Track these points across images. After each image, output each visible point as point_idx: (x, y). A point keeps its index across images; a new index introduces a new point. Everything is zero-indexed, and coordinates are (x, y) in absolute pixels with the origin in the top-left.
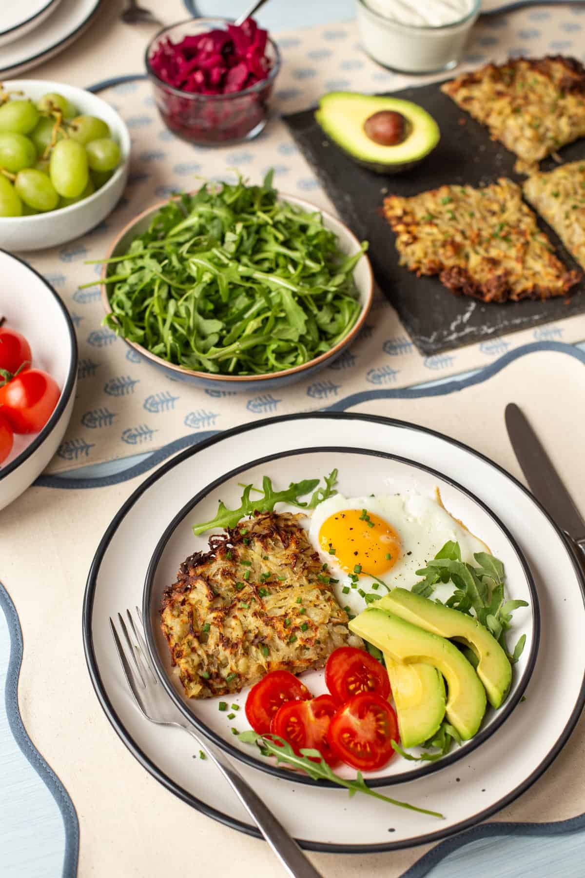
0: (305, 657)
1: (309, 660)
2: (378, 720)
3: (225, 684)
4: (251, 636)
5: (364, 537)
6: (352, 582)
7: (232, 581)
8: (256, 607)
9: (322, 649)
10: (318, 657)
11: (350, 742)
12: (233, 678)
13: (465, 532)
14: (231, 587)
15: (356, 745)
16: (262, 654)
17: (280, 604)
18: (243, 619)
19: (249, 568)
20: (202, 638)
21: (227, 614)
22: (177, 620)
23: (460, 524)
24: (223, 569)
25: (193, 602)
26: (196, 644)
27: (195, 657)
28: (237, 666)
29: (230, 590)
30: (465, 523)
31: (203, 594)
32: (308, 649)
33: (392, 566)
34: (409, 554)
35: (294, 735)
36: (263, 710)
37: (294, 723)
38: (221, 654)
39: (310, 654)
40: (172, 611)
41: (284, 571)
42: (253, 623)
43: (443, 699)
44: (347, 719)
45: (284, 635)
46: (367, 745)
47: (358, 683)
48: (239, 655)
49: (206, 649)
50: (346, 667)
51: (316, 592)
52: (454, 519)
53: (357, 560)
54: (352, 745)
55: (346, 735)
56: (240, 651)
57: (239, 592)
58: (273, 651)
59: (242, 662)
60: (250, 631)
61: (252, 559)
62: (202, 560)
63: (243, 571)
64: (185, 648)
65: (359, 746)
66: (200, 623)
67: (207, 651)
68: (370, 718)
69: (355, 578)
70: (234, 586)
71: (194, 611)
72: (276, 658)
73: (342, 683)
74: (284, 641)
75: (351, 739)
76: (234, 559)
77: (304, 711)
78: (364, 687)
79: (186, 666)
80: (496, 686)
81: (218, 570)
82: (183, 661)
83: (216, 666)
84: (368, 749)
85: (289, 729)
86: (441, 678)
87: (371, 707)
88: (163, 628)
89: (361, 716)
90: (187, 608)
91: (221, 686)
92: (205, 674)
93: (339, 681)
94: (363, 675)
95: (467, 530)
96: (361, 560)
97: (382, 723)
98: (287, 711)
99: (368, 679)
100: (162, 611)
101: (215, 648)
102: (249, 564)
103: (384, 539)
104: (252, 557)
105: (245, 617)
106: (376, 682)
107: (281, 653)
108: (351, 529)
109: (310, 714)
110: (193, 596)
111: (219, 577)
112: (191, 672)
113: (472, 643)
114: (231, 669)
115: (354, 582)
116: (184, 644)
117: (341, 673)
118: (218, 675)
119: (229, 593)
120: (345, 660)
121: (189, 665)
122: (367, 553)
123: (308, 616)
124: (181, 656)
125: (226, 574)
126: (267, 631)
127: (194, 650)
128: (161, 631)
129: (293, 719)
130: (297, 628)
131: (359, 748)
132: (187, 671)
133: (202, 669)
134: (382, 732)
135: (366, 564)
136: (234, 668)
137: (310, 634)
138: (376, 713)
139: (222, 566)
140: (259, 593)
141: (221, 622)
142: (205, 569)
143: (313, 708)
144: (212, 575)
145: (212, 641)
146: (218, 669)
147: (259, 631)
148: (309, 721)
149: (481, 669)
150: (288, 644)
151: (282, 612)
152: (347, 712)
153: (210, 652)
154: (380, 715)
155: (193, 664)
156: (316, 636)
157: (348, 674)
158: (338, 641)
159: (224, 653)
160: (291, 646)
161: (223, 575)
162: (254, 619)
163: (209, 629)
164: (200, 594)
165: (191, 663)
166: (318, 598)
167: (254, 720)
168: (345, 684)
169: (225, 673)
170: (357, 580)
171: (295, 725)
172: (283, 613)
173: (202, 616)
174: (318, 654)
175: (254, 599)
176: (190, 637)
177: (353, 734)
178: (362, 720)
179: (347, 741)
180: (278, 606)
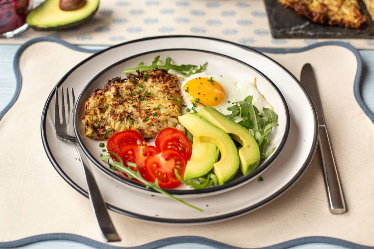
1: (153, 132)
2: (176, 164)
3: (105, 133)
5: (207, 88)
6: (193, 107)
7: (130, 91)
8: (136, 103)
9: (160, 127)
10: (158, 131)
11: (156, 169)
12: (111, 131)
13: (264, 100)
14: (128, 93)
15: (158, 172)
16: (129, 123)
17: (149, 105)
18: (127, 107)
19: (141, 89)
20: (102, 111)
21: (120, 104)
22: (94, 101)
23: (263, 96)
25: (106, 95)
26: (98, 112)
27: (95, 117)
28: (115, 126)
30: (265, 97)
32: (153, 125)
33: (217, 104)
34: (229, 102)
37: (130, 154)
38: (109, 119)
39: (154, 129)
40: (94, 97)
41: (158, 93)
44: (158, 158)
45: (143, 115)
46: (165, 174)
47: (173, 146)
48: (117, 120)
49: (103, 115)
50: (169, 137)
51: (170, 103)
52: (261, 94)
53: (198, 97)
54: (156, 171)
55: (155, 165)
56: (118, 118)
57: (131, 96)
58: (135, 123)
59: (118, 124)
61: (145, 86)
62: (119, 80)
63: (138, 89)
64: (92, 112)
65: (160, 172)
66: (105, 105)
67: (102, 116)
68: (172, 163)
69: (195, 105)
70: (130, 94)
71: (104, 99)
72: (135, 127)
73: (164, 144)
74: (142, 118)
75: (157, 168)
76: (135, 83)
77: (138, 151)
78: (176, 149)
79: (88, 119)
80: (247, 161)
81: (125, 86)
82: (88, 116)
83: (104, 124)
84: (165, 176)
85: (126, 156)
86: (218, 152)
87: (174, 157)
88: (87, 103)
89: (167, 159)
90: (101, 97)
91: (103, 133)
92: (96, 125)
93: (163, 142)
94: (178, 144)
95: (265, 99)
96: (200, 97)
97: (177, 166)
98: (129, 147)
99: (180, 146)
100: (90, 97)
101: (107, 116)
102: (142, 87)
103: (217, 91)
104: (145, 85)
105: (129, 106)
106: (184, 149)
107: (139, 125)
108: (201, 84)
109: (141, 153)
110: (108, 93)
111: (124, 89)
112: (90, 122)
113: (242, 140)
114: (111, 127)
115: (194, 107)
117: (166, 139)
118: (103, 127)
119: (126, 96)
120: (170, 134)
122: (204, 95)
123: (159, 111)
124: (88, 114)
125: (128, 88)
126: (136, 114)
127: (96, 114)
128: (85, 104)
129: (130, 152)
130: (151, 114)
131: (160, 174)
132: (88, 121)
133: (96, 122)
135: (203, 99)
136: (113, 127)
138: (176, 161)
139: (128, 85)
140: (141, 99)
141: (115, 106)
142: (119, 84)
143: (143, 150)
144: (121, 88)
145: (107, 112)
147: (132, 113)
148: (139, 156)
149: (241, 152)
150: (144, 121)
152: (160, 155)
153: (104, 117)
154: (178, 163)
156: (158, 118)
157: (169, 140)
158: (170, 125)
159: (110, 119)
162: (133, 108)
163: (107, 108)
164: (111, 93)
165: (91, 118)
166: (169, 106)
168: (166, 144)
169: (107, 128)
170: (196, 106)
171: (130, 155)
172: (149, 109)
173: (107, 102)
174: (158, 129)
175: (137, 100)
176: (97, 108)
177: (158, 166)
178: (166, 161)
179: (154, 168)
180: (147, 105)
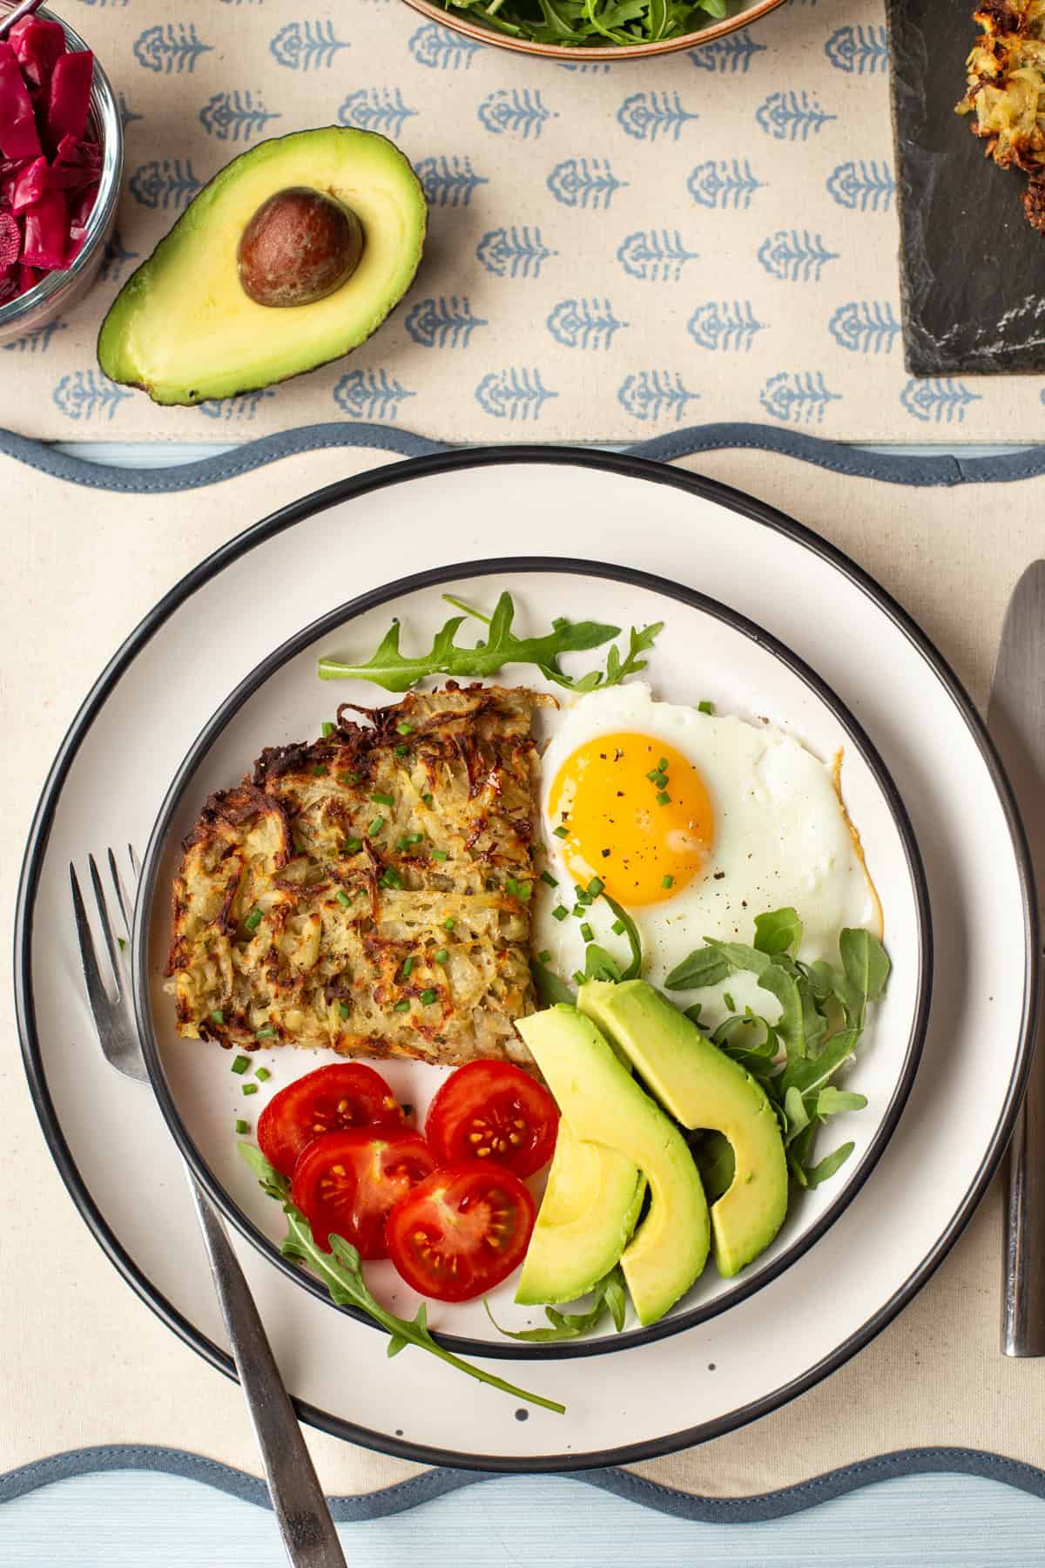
0: (413, 1044)
1: (421, 1052)
2: (495, 1219)
3: (250, 1039)
4: (331, 969)
5: (639, 821)
6: (578, 902)
7: (340, 832)
8: (364, 908)
9: (447, 1049)
11: (424, 1247)
12: (270, 1035)
13: (857, 863)
14: (334, 845)
15: (433, 1255)
16: (335, 1012)
17: (412, 915)
18: (328, 922)
19: (384, 811)
20: (239, 936)
21: (304, 904)
22: (207, 882)
24: (332, 801)
25: (249, 855)
26: (221, 948)
27: (211, 975)
29: (330, 853)
31: (273, 846)
34: (719, 876)
35: (332, 1194)
36: (293, 1127)
37: (338, 1175)
40: (204, 855)
41: (450, 841)
42: (345, 940)
43: (624, 1239)
44: (435, 1206)
45: (386, 997)
46: (455, 1261)
47: (490, 1134)
48: (292, 1001)
49: (238, 962)
50: (478, 1099)
51: (489, 916)
52: (849, 824)
53: (601, 867)
54: (426, 1253)
55: (420, 1237)
56: (296, 995)
57: (346, 860)
58: (360, 1014)
59: (294, 1013)
60: (332, 957)
61: (402, 795)
63: (373, 812)
64: (198, 951)
65: (438, 1258)
66: (247, 903)
67: (238, 967)
68: (482, 1212)
69: (585, 898)
70: (340, 844)
71: (244, 876)
72: (358, 1030)
73: (458, 1129)
74: (382, 1008)
75: (428, 1242)
76: (363, 783)
77: (365, 1161)
78: (498, 1143)
81: (322, 800)
82: (184, 978)
83: (245, 1004)
84: (454, 1268)
85: (325, 1184)
86: (641, 1192)
87: (492, 1194)
88: (177, 887)
89: (464, 1209)
90: (232, 865)
91: (241, 1040)
92: (217, 1013)
93: (452, 1126)
94: (505, 1120)
95: (863, 860)
96: (612, 870)
97: (501, 1227)
99: (513, 1130)
100: (187, 848)
101: (256, 968)
102: (391, 803)
103: (675, 840)
104: (402, 787)
105: (335, 921)
106: (526, 1138)
107: (372, 1024)
108: (620, 794)
109: (376, 1167)
110: (254, 842)
111: (318, 816)
112: (192, 1003)
113: (730, 1144)
114: (271, 1018)
115: (581, 904)
116: (199, 942)
117: (464, 1110)
118: (243, 1018)
119: (325, 857)
120: (481, 1085)
121: (194, 991)
122: (626, 860)
123: (448, 975)
124: (184, 966)
125: (338, 814)
126: (363, 970)
127: (214, 958)
128: (170, 891)
130: (415, 991)
131: (437, 1262)
132: (185, 1001)
133: (218, 998)
134: (494, 1242)
135: (619, 884)
136: (278, 1018)
137: (434, 1013)
138: (495, 1207)
139: (334, 793)
140: (380, 878)
141: (284, 919)
142: (298, 787)
143: (386, 1156)
144: (309, 805)
145: (255, 950)
146: (248, 1008)
147: (348, 965)
148: (369, 1177)
150: (389, 1014)
151: (408, 934)
152: (438, 1194)
153: (245, 971)
154: (503, 1213)
155: (201, 987)
156: (441, 1027)
157: (477, 1112)
158: (485, 1043)
159: (266, 985)
160: (394, 1019)
161: (328, 814)
162: (350, 932)
163: (256, 925)
164: (267, 840)
165: (198, 985)
167: (270, 1141)
168: (466, 1127)
169: (257, 1019)
170: (589, 903)
171: (340, 1179)
172: (409, 940)
173: (255, 893)
175: (366, 892)
176: (216, 930)
177: (435, 1236)
178: (462, 1215)
179: (418, 1243)
180: (406, 919)
